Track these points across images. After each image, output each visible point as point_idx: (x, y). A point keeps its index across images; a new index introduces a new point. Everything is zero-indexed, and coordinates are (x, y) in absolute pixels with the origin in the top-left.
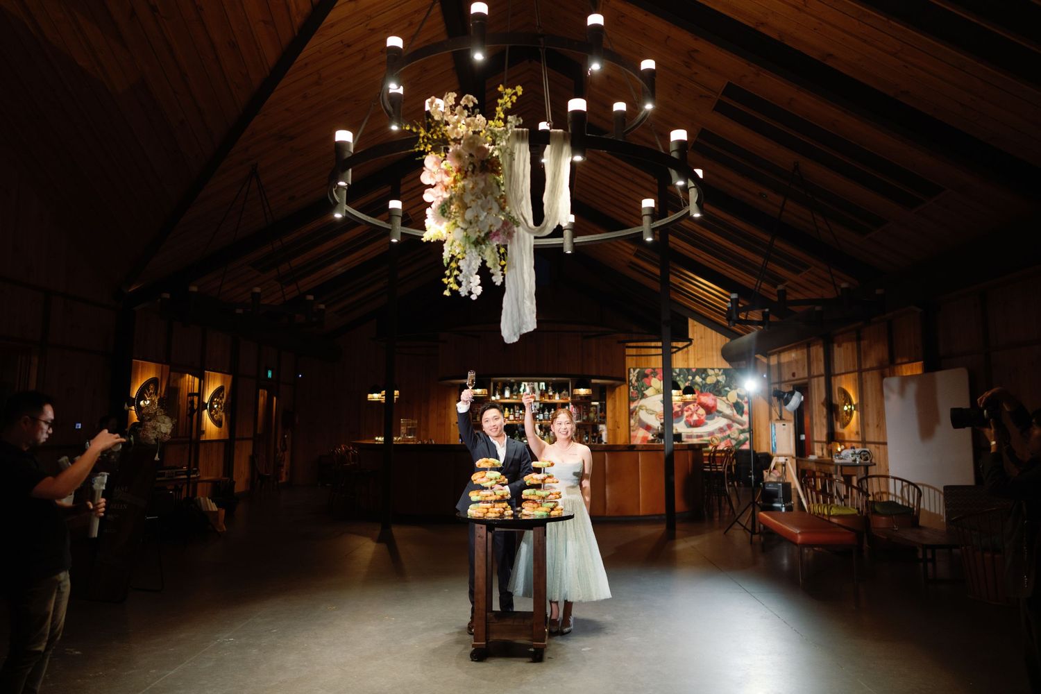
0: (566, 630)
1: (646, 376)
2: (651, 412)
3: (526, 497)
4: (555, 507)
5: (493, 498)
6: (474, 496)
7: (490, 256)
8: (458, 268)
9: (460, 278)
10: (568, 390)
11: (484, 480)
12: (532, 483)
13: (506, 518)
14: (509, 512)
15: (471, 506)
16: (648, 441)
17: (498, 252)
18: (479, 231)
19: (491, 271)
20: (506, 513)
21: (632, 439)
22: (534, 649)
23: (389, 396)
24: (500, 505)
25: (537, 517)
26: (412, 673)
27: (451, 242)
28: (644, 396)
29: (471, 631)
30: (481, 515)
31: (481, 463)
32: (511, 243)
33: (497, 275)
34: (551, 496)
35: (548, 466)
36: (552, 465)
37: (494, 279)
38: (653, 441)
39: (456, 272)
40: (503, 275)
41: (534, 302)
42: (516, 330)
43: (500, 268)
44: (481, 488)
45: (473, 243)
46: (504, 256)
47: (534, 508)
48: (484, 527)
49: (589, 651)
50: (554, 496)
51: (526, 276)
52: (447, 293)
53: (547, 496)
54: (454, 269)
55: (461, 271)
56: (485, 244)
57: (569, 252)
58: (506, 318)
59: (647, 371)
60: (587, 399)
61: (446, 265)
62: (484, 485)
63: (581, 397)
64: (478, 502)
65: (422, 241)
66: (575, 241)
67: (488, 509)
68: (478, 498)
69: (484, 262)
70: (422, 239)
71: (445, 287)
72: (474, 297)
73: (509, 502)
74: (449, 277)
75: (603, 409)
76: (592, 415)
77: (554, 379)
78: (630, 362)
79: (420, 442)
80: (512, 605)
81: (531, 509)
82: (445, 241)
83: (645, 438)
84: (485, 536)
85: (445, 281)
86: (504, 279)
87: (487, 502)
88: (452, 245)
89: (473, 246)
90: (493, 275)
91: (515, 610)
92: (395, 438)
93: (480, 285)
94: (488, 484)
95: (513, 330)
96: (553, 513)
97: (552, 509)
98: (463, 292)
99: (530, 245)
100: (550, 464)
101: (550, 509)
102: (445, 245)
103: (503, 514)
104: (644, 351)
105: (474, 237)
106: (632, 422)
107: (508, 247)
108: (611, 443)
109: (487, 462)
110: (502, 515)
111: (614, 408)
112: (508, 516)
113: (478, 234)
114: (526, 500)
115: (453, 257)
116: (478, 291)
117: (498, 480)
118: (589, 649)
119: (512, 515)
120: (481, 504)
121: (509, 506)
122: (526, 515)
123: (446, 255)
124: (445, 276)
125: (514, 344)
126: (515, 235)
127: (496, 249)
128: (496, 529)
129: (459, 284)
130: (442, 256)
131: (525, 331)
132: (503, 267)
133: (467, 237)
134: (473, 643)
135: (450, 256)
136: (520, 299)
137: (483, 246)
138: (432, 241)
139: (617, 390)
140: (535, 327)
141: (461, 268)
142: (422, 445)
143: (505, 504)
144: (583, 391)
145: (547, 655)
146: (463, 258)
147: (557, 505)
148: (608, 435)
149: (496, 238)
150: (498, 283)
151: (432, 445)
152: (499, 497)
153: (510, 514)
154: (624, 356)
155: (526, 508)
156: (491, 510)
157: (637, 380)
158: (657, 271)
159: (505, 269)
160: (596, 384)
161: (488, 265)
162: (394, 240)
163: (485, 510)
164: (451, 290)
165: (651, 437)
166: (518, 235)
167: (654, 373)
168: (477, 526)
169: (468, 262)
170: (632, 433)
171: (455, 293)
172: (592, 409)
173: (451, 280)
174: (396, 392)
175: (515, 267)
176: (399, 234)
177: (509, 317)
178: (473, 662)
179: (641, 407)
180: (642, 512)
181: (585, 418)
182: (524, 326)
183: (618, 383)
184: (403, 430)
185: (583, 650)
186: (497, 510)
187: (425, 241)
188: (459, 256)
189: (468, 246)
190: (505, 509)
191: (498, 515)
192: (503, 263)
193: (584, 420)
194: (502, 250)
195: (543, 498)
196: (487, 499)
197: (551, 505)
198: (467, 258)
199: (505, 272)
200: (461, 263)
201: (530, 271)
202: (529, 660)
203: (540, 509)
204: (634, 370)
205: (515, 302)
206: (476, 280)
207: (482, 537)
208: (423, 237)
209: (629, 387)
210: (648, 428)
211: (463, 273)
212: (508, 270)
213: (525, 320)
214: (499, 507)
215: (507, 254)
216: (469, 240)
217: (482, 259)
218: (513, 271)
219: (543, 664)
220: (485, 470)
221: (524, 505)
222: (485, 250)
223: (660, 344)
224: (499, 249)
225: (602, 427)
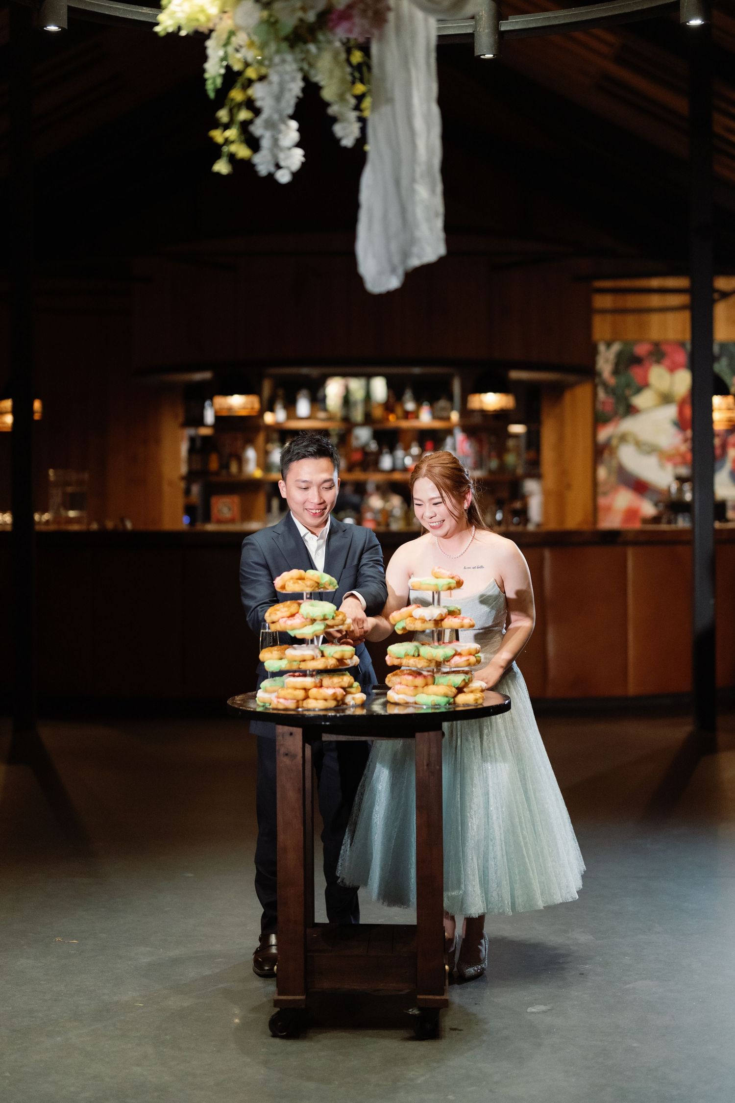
0: (471, 971)
1: (637, 361)
2: (646, 448)
3: (396, 662)
4: (466, 684)
5: (319, 664)
6: (271, 659)
7: (331, 72)
8: (250, 104)
9: (257, 129)
10: (450, 398)
11: (297, 621)
12: (411, 627)
13: (350, 712)
14: (357, 697)
15: (265, 684)
16: (645, 521)
17: (348, 61)
18: (304, 9)
19: (333, 110)
20: (349, 700)
21: (601, 515)
22: (420, 1009)
23: (21, 412)
24: (336, 680)
25: (425, 710)
26: (138, 1065)
27: (225, 36)
28: (631, 410)
29: (262, 969)
30: (291, 704)
31: (287, 581)
32: (382, 38)
33: (345, 120)
34: (457, 658)
35: (450, 588)
36: (459, 584)
37: (338, 129)
38: (656, 520)
39: (244, 115)
40: (362, 120)
41: (439, 188)
42: (396, 260)
43: (353, 101)
44: (287, 640)
45: (286, 39)
46: (361, 72)
47: (416, 687)
48: (298, 732)
49: (544, 1012)
50: (464, 659)
51: (419, 123)
52: (222, 167)
53: (447, 660)
54: (239, 106)
55: (257, 112)
56: (315, 40)
57: (489, 56)
58: (370, 228)
59: (641, 349)
60: (502, 417)
61: (212, 95)
62: (298, 633)
63: (483, 413)
64: (281, 673)
65: (156, 33)
66: (503, 29)
67: (306, 690)
68: (283, 665)
69: (311, 89)
70: (157, 29)
71: (215, 151)
72: (283, 177)
73: (354, 672)
74: (226, 127)
75: (533, 440)
76: (511, 459)
77: (417, 370)
78: (601, 327)
79: (95, 526)
80: (355, 910)
81: (410, 690)
82: (211, 31)
83: (631, 514)
84: (301, 755)
85: (218, 136)
86: (363, 130)
87: (304, 674)
88: (227, 44)
89: (284, 45)
90: (334, 120)
91: (363, 920)
92: (37, 517)
93: (298, 145)
94: (306, 632)
95: (390, 261)
96: (462, 699)
97: (460, 690)
98: (263, 164)
99: (428, 44)
100: (453, 582)
101: (454, 690)
102: (210, 44)
103: (344, 703)
104: (632, 301)
105: (289, 22)
106: (602, 473)
107: (374, 49)
108: (552, 526)
109: (301, 579)
110: (340, 703)
111: (561, 439)
112: (356, 706)
113: (300, 14)
114: (395, 668)
115: (231, 77)
116: (296, 158)
117: (330, 622)
118: (542, 1008)
119: (363, 705)
120: (289, 680)
121: (356, 684)
122: (396, 704)
123: (213, 69)
124: (216, 124)
125: (390, 294)
126: (391, 16)
127: (343, 56)
128: (326, 737)
129: (254, 144)
130: (203, 71)
131: (415, 262)
132: (360, 98)
133: (272, 24)
134: (277, 997)
135: (223, 71)
136: (405, 182)
137: (312, 48)
138: (183, 33)
139: (568, 397)
140: (442, 250)
141: (258, 104)
142: (102, 533)
143: (347, 679)
144: (491, 401)
145: (448, 1021)
146: (262, 78)
147: (470, 680)
148: (545, 505)
149: (345, 25)
150: (348, 142)
151: (126, 532)
152: (331, 663)
153: (359, 702)
154: (589, 312)
155: (398, 687)
156: (313, 692)
157: (616, 372)
158: (681, 105)
159: (367, 103)
160: (520, 383)
161: (328, 94)
162: (52, 28)
163: (301, 694)
164: (232, 158)
165: (648, 509)
166: (399, 18)
167: (658, 354)
168: (281, 729)
169: (275, 88)
170: (602, 501)
171: (242, 167)
172: (511, 443)
173: (232, 133)
174: (37, 405)
175: (390, 100)
176: (64, 12)
177: (377, 227)
178: (277, 1041)
179: (623, 438)
180: (632, 688)
181: (494, 464)
182: (415, 250)
183: (571, 378)
184: (56, 496)
185: (530, 1010)
186: (330, 692)
187: (162, 34)
188: (251, 73)
189: (273, 47)
190: (346, 690)
191: (332, 704)
192: (360, 88)
193: (491, 472)
194: (357, 57)
195: (439, 664)
196: (303, 666)
197: (458, 679)
198: (274, 78)
199: (367, 114)
200: (258, 92)
201: (429, 109)
202: (404, 1033)
203: (432, 688)
204: (609, 345)
205: (391, 187)
206: (291, 132)
207: (294, 756)
208: (157, 24)
209: (595, 387)
210: (640, 487)
211: (264, 116)
212: (374, 107)
213: (418, 234)
214: (332, 687)
215: (369, 68)
216: (276, 32)
217: (305, 79)
218: (385, 109)
219: (442, 1044)
220: (297, 597)
221: (390, 679)
222: (317, 57)
223: (682, 282)
224: (349, 51)
225: (531, 486)
